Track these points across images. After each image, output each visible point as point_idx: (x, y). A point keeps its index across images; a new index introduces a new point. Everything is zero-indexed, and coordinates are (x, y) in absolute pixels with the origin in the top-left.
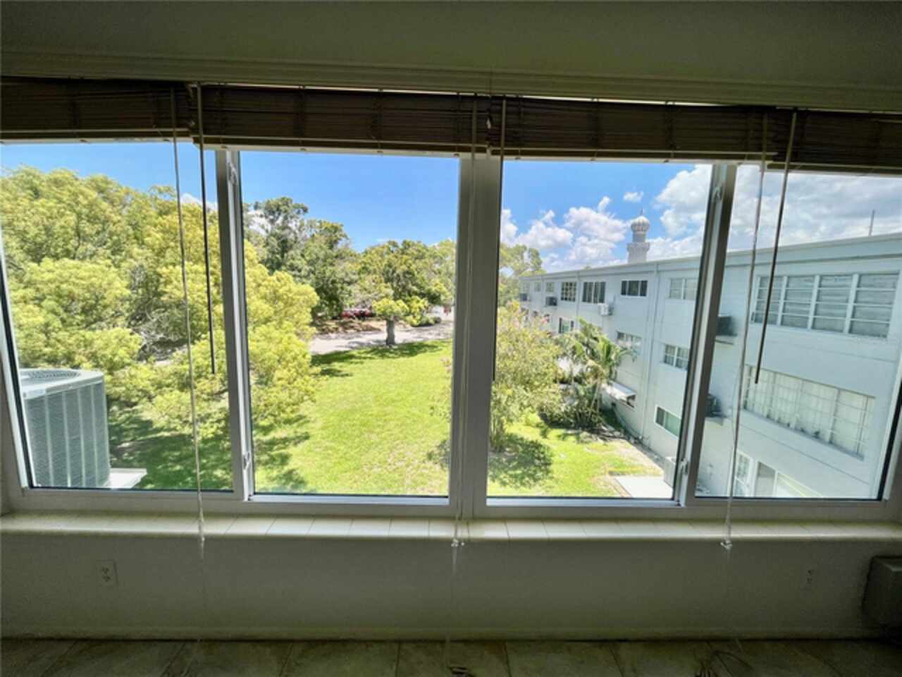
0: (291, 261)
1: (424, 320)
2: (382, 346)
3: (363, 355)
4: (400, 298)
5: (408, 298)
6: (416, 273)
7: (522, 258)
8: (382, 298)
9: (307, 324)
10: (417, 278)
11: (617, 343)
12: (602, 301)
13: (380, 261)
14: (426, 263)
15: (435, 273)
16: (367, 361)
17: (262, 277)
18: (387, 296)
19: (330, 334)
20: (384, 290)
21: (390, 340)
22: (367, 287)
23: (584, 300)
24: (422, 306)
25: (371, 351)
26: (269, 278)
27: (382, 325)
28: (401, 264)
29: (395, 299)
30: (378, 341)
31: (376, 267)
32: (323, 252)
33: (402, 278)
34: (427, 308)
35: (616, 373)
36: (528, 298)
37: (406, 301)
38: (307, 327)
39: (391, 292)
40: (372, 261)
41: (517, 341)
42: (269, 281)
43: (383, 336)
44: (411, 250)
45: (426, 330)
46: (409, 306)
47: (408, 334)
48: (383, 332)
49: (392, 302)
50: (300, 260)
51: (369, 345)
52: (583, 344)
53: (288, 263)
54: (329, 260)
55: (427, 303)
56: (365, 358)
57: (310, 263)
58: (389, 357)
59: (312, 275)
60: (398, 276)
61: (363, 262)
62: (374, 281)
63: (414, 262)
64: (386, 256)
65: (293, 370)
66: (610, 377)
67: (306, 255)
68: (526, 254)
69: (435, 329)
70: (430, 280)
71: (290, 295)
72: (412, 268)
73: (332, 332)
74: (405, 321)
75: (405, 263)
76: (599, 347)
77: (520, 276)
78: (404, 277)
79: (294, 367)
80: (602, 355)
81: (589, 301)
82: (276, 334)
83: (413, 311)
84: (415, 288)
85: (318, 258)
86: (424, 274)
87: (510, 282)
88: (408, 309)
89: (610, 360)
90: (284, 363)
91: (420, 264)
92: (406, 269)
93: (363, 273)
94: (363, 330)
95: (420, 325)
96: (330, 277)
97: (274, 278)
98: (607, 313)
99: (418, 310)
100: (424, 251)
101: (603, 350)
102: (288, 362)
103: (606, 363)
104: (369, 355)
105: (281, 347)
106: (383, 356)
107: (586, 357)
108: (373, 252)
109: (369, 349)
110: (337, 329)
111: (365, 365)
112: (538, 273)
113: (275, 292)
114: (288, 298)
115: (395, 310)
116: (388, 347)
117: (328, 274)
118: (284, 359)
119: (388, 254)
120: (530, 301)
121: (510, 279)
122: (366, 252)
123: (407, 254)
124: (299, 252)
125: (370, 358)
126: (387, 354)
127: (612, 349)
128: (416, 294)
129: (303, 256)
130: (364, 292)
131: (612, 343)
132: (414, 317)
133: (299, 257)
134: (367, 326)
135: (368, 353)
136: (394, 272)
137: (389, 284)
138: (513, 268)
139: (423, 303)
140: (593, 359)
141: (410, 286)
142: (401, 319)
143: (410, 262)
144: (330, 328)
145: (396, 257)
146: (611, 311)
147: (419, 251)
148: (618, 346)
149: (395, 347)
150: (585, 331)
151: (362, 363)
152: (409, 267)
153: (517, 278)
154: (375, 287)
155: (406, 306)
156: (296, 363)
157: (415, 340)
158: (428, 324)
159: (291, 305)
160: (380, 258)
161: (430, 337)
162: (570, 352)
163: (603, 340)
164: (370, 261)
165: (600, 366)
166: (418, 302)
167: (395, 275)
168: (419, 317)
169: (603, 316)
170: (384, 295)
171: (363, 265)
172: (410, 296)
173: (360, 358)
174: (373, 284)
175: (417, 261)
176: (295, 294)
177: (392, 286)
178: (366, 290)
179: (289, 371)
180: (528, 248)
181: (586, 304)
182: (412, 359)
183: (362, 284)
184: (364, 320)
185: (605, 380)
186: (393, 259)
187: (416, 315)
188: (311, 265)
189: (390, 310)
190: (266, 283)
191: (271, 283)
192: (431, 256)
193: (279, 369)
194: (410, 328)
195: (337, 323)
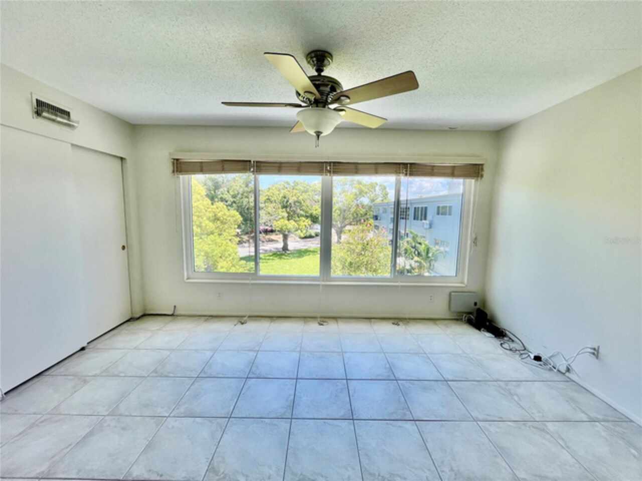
0: (221, 195)
1: (308, 234)
2: (279, 251)
3: (268, 258)
4: (292, 219)
5: (297, 219)
6: (302, 202)
7: (375, 190)
8: (280, 219)
9: (234, 236)
10: (303, 206)
11: (435, 247)
12: (425, 219)
13: (279, 194)
14: (309, 195)
15: (316, 202)
16: (271, 261)
17: (207, 206)
18: (283, 218)
19: (244, 244)
20: (281, 214)
21: (285, 248)
22: (271, 212)
23: (414, 219)
24: (307, 224)
25: (272, 255)
26: (212, 207)
27: (279, 238)
28: (292, 196)
29: (289, 220)
30: (277, 249)
31: (276, 198)
32: (242, 190)
33: (293, 205)
34: (310, 226)
35: (433, 265)
36: (379, 218)
37: (295, 221)
38: (234, 238)
39: (286, 215)
40: (273, 194)
41: (367, 244)
42: (212, 209)
43: (280, 245)
44: (299, 187)
45: (310, 241)
46: (298, 224)
47: (297, 243)
48: (280, 243)
49: (286, 222)
50: (226, 194)
51: (271, 251)
52: (412, 247)
53: (219, 197)
54: (245, 194)
55: (310, 222)
56: (268, 259)
57: (234, 196)
58: (285, 259)
59: (234, 205)
60: (290, 204)
61: (267, 195)
62: (274, 208)
63: (301, 195)
64: (282, 191)
65: (229, 262)
66: (429, 268)
67: (230, 191)
68: (377, 188)
69: (315, 240)
70: (312, 207)
71: (225, 217)
72: (300, 198)
73: (245, 243)
74: (295, 235)
75: (295, 195)
76: (422, 248)
77: (374, 203)
78: (294, 204)
79: (230, 260)
80: (424, 254)
81: (418, 219)
82: (219, 240)
83: (300, 227)
84: (302, 212)
85: (238, 194)
86: (308, 203)
87: (367, 207)
88: (297, 226)
89: (429, 257)
90: (224, 258)
91: (305, 196)
92: (296, 199)
93: (268, 202)
94: (267, 241)
95: (306, 237)
96: (246, 206)
97: (214, 206)
98: (428, 227)
99: (304, 227)
100: (308, 187)
101: (424, 250)
102: (226, 257)
103: (426, 260)
104: (271, 258)
105: (223, 248)
106: (280, 258)
107: (414, 255)
108: (274, 188)
109: (271, 254)
110: (248, 241)
111: (268, 264)
112: (386, 201)
113: (215, 215)
114: (224, 219)
115: (288, 228)
116: (284, 252)
117: (245, 203)
118: (224, 256)
119: (283, 189)
120: (380, 220)
121: (367, 205)
122: (269, 189)
123: (296, 189)
124: (226, 189)
125: (273, 259)
126: (283, 257)
127: (430, 250)
128: (302, 216)
129: (228, 192)
130: (268, 215)
131: (431, 246)
132: (302, 231)
133: (226, 193)
134: (269, 239)
135: (271, 256)
136: (287, 201)
137: (284, 210)
138: (368, 197)
139: (307, 222)
140: (418, 257)
141: (299, 210)
142: (292, 233)
143: (299, 194)
144: (244, 240)
145: (289, 191)
146: (431, 226)
147: (305, 187)
148: (434, 249)
149: (289, 252)
150: (414, 238)
151: (267, 262)
152: (298, 198)
153: (372, 205)
154: (275, 211)
155: (296, 224)
156: (231, 258)
157: (302, 248)
158: (311, 237)
159: (225, 223)
160: (278, 192)
161: (312, 245)
162: (403, 252)
163: (425, 244)
164: (272, 194)
165: (422, 261)
166: (304, 221)
167: (288, 203)
168: (304, 231)
169: (426, 229)
170: (281, 217)
171: (267, 197)
172: (299, 217)
173: (265, 259)
174: (274, 210)
175: (303, 194)
176: (228, 217)
177: (286, 210)
178: (269, 213)
179: (227, 262)
180: (379, 184)
181: (415, 221)
182: (300, 259)
183: (267, 210)
184: (267, 234)
185: (426, 270)
186: (287, 192)
187: (302, 230)
188: (234, 198)
189: (285, 227)
190: (210, 210)
191: (214, 210)
192: (312, 191)
193: (221, 262)
194: (299, 240)
195: (249, 237)
